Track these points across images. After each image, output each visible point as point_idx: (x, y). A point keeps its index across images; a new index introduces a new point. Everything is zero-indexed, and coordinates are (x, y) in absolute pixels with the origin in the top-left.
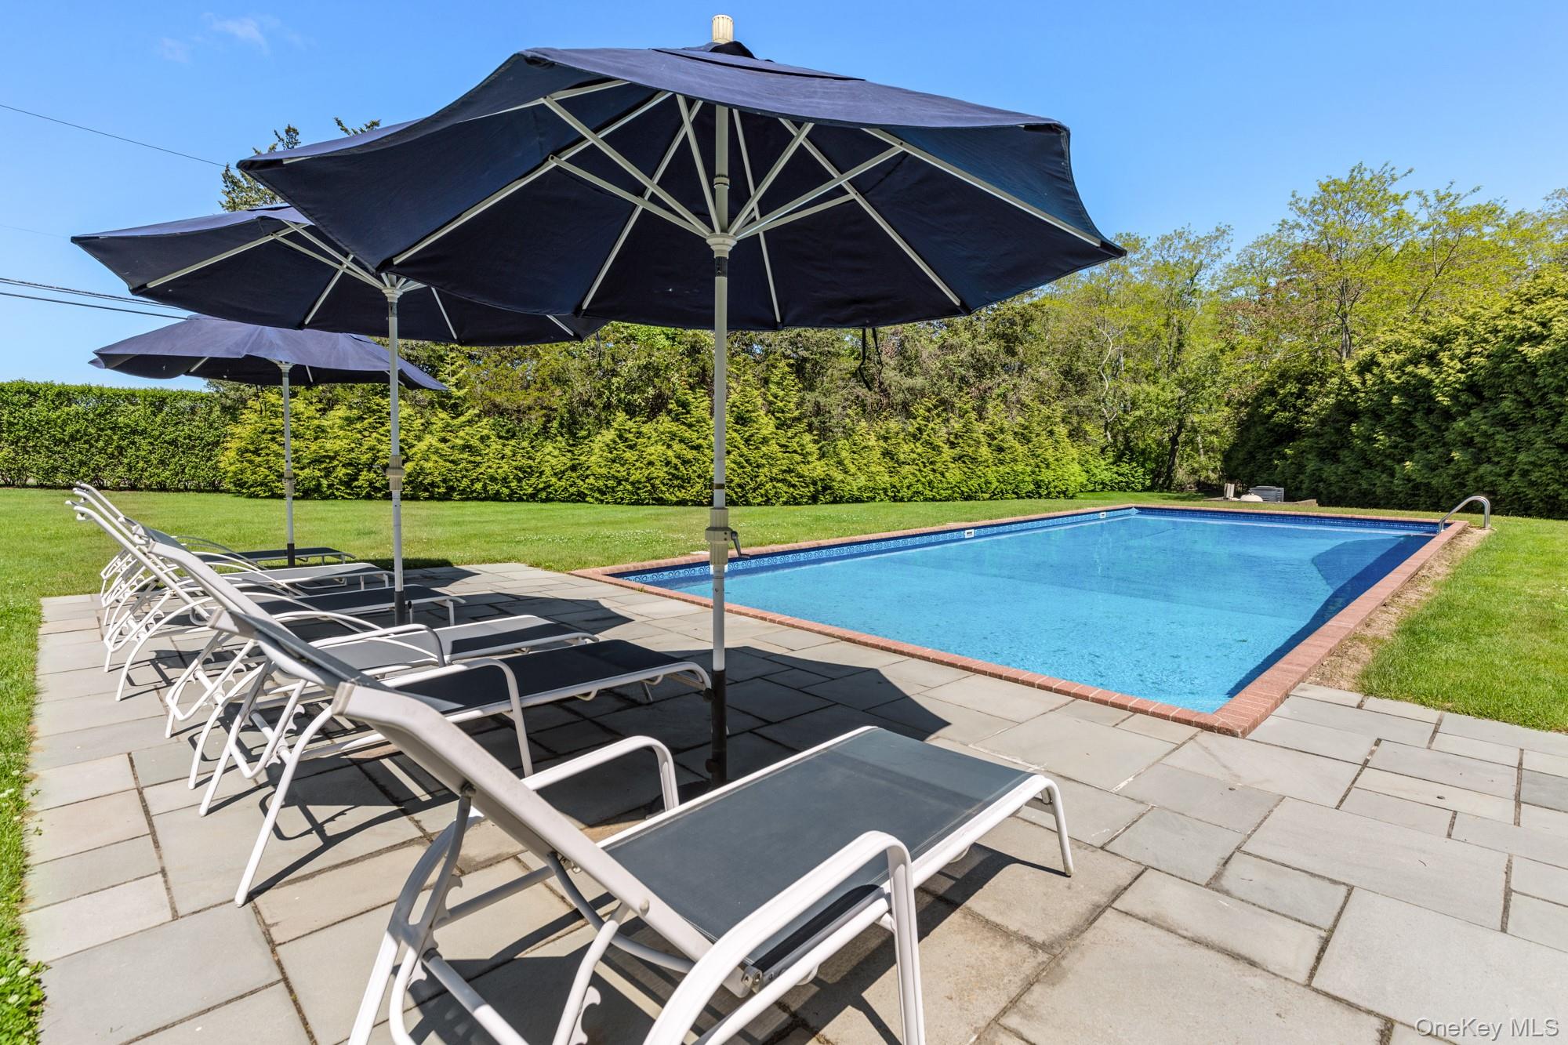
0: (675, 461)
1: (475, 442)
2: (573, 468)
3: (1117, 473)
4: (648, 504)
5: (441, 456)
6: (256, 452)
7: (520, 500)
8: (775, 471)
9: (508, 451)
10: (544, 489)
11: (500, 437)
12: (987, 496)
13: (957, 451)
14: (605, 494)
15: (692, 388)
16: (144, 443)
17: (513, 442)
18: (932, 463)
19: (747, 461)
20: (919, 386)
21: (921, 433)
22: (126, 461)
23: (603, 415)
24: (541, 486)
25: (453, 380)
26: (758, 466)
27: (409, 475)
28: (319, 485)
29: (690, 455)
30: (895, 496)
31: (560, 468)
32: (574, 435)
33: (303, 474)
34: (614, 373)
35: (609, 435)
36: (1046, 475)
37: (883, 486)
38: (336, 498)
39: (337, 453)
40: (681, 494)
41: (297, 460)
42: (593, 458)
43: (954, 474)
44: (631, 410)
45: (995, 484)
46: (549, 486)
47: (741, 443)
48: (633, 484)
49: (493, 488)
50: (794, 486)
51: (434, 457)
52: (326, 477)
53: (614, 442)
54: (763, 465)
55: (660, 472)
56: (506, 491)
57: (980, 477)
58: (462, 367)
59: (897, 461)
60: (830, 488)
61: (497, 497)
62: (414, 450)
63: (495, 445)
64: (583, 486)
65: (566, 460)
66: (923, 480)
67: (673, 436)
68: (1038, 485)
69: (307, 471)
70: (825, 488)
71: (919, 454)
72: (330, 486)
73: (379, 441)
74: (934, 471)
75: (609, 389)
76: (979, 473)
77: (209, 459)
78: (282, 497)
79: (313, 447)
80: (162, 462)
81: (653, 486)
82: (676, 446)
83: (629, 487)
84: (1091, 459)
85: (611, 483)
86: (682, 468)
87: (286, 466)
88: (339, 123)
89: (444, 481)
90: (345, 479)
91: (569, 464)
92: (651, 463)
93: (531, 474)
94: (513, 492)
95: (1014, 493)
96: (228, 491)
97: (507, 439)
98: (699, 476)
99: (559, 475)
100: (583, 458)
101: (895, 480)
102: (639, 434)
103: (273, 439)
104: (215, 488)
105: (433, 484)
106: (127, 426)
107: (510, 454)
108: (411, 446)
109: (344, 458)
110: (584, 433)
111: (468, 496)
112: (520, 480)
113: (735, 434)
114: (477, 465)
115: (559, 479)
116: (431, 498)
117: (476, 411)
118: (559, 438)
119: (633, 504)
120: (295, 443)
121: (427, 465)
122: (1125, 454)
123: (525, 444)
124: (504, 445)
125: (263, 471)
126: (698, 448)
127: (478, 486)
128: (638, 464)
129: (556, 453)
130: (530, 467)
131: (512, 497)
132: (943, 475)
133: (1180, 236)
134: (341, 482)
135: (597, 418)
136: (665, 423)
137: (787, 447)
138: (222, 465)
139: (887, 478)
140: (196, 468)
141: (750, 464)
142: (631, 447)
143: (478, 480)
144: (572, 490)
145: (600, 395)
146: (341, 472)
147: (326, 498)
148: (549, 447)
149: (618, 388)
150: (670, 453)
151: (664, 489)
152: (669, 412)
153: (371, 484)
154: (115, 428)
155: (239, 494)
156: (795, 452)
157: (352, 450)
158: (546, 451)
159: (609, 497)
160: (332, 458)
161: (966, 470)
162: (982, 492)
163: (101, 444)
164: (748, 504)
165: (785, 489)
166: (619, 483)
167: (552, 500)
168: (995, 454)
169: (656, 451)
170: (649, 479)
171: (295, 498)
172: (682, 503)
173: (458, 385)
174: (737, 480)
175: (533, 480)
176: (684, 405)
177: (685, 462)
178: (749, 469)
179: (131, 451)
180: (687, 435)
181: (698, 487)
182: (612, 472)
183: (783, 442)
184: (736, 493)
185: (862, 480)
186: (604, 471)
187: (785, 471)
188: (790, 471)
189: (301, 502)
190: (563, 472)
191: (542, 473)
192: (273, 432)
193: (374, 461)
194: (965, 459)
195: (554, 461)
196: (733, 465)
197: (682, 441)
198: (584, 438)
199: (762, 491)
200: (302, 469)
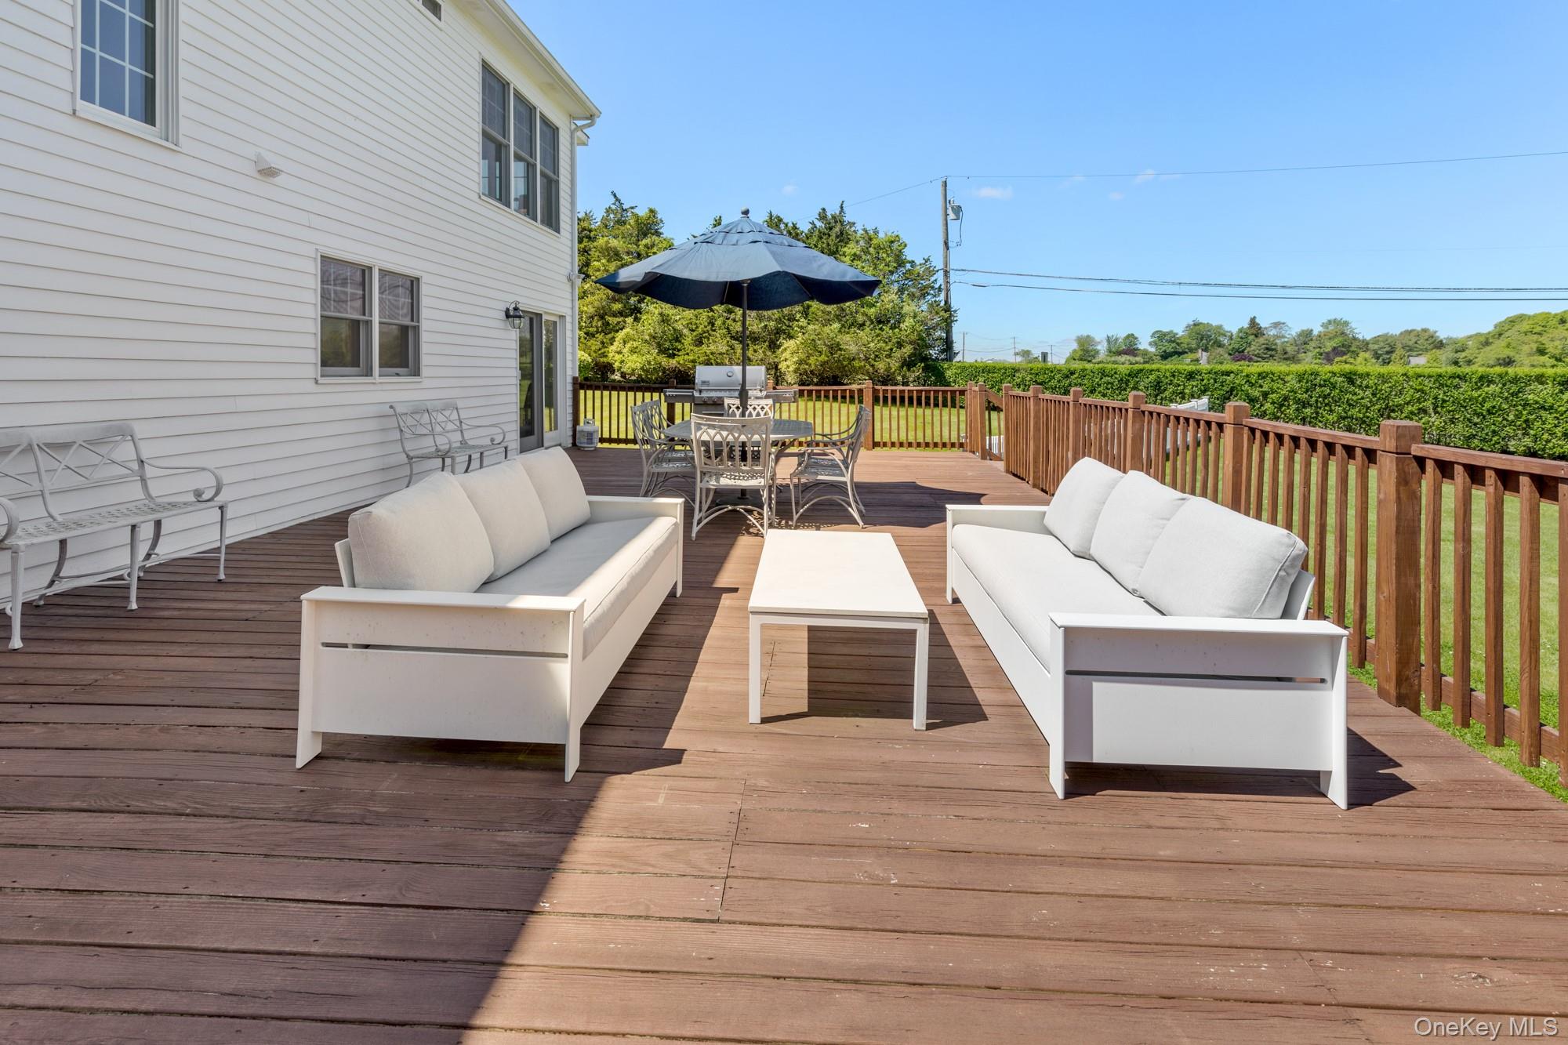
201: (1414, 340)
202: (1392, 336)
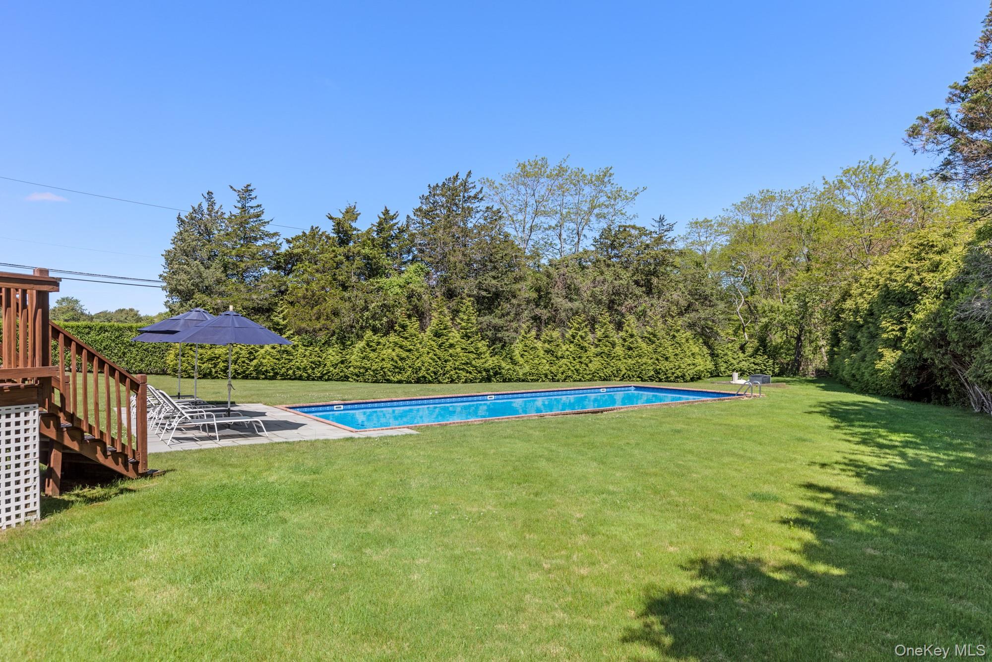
0: (396, 358)
1: (290, 349)
2: (342, 362)
3: (754, 363)
4: (382, 382)
5: (272, 356)
6: (183, 355)
7: (313, 379)
8: (457, 363)
9: (307, 353)
10: (326, 374)
11: (304, 346)
12: (618, 379)
13: (599, 349)
14: (359, 377)
15: (409, 317)
16: (134, 350)
17: (310, 348)
18: (580, 357)
19: (439, 358)
20: (575, 308)
21: (574, 338)
22: (126, 359)
23: (360, 332)
24: (325, 372)
25: (281, 316)
26: (446, 361)
27: (255, 366)
28: (211, 371)
29: (404, 354)
30: (553, 379)
31: (335, 362)
32: (343, 344)
33: (203, 366)
34: (366, 308)
35: (361, 344)
36: (664, 365)
37: (544, 372)
38: (219, 378)
39: (220, 355)
40: (399, 377)
41: (202, 359)
42: (353, 357)
43: (595, 365)
44: (375, 330)
45: (624, 371)
46: (329, 372)
47: (435, 347)
48: (373, 371)
49: (298, 373)
50: (470, 373)
51: (268, 357)
52: (215, 367)
53: (364, 348)
54: (450, 361)
55: (388, 365)
56: (305, 375)
57: (613, 367)
58: (286, 308)
59: (556, 357)
60: (500, 373)
61: (300, 378)
62: (258, 353)
63: (301, 350)
64: (347, 372)
65: (339, 358)
66: (572, 368)
67: (396, 344)
68: (657, 372)
69: (205, 364)
70: (496, 374)
71: (571, 352)
72: (216, 372)
73: (241, 349)
74: (581, 362)
75: (362, 319)
76: (612, 364)
77: (163, 358)
78: (193, 377)
79: (209, 353)
80: (141, 360)
81: (384, 372)
82: (397, 350)
83: (372, 373)
84: (729, 353)
85: (362, 371)
86: (399, 362)
87: (196, 363)
88: (231, 187)
89: (273, 369)
90: (223, 368)
91: (340, 360)
92: (383, 360)
93: (320, 366)
94: (309, 375)
95: (639, 377)
96: (169, 374)
97: (308, 346)
98: (410, 367)
99: (335, 366)
100: (348, 357)
101: (554, 369)
102: (379, 343)
103: (191, 349)
104: (164, 373)
105: (267, 371)
106: (128, 342)
107: (308, 354)
108: (257, 351)
109: (223, 358)
110: (349, 343)
111: (285, 377)
112: (313, 369)
113: (433, 343)
114: (291, 360)
115: (335, 368)
116: (266, 378)
117: (291, 332)
118: (336, 346)
119: (374, 382)
120: (200, 351)
121: (265, 361)
122: (759, 349)
123: (317, 349)
124: (306, 350)
125: (185, 365)
126: (409, 351)
127: (290, 372)
128: (377, 360)
129: (334, 354)
130: (319, 362)
131: (309, 378)
132: (587, 365)
133: (805, 190)
134: (222, 370)
135: (357, 334)
136: (393, 337)
137: (466, 349)
138: (168, 361)
139: (547, 367)
140: (156, 362)
141: (440, 360)
142: (374, 350)
143: (291, 368)
144: (341, 374)
145: (358, 322)
146: (221, 365)
147: (214, 378)
148: (330, 351)
149: (367, 318)
150: (394, 354)
151: (390, 374)
152: (395, 331)
153: (236, 371)
154: (123, 343)
155: (174, 376)
156: (472, 352)
157: (227, 354)
158: (329, 353)
159: (361, 378)
160: (218, 358)
161: (603, 362)
162: (615, 376)
163: (116, 351)
164: (440, 382)
165: (464, 374)
166: (367, 371)
167: (331, 380)
168: (626, 351)
169: (387, 352)
170: (382, 369)
171: (199, 378)
172: (400, 382)
173: (284, 318)
174: (432, 369)
175: (320, 369)
176: (404, 327)
177: (402, 359)
178: (440, 363)
179: (128, 355)
180: (404, 343)
181: (408, 373)
182: (363, 364)
183: (464, 346)
184: (431, 377)
185: (527, 368)
186: (358, 364)
187: (464, 364)
188: (467, 364)
189: (202, 380)
190: (337, 365)
191: (325, 365)
192: (191, 345)
193: (238, 359)
194: (603, 355)
195: (332, 358)
196: (430, 361)
197: (401, 347)
198: (350, 345)
199: (448, 375)
200: (203, 363)
201: (124, 317)
202: (109, 313)
